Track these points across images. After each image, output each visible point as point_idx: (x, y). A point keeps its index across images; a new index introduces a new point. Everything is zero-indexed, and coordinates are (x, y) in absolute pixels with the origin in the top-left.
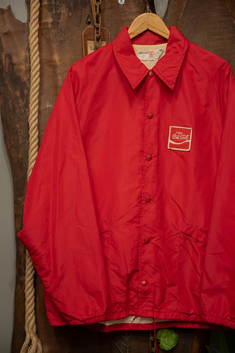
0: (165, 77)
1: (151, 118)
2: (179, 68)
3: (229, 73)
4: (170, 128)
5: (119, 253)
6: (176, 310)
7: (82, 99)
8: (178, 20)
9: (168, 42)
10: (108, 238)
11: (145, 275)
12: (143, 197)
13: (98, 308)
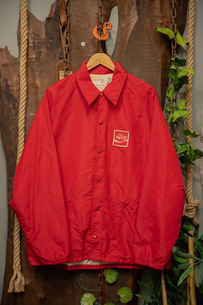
0: (111, 97)
1: (102, 124)
2: (120, 91)
3: (155, 95)
4: (115, 131)
5: (78, 216)
6: (117, 256)
7: (54, 111)
8: (121, 58)
9: (114, 73)
10: (70, 206)
11: (95, 231)
12: (95, 178)
13: (63, 253)
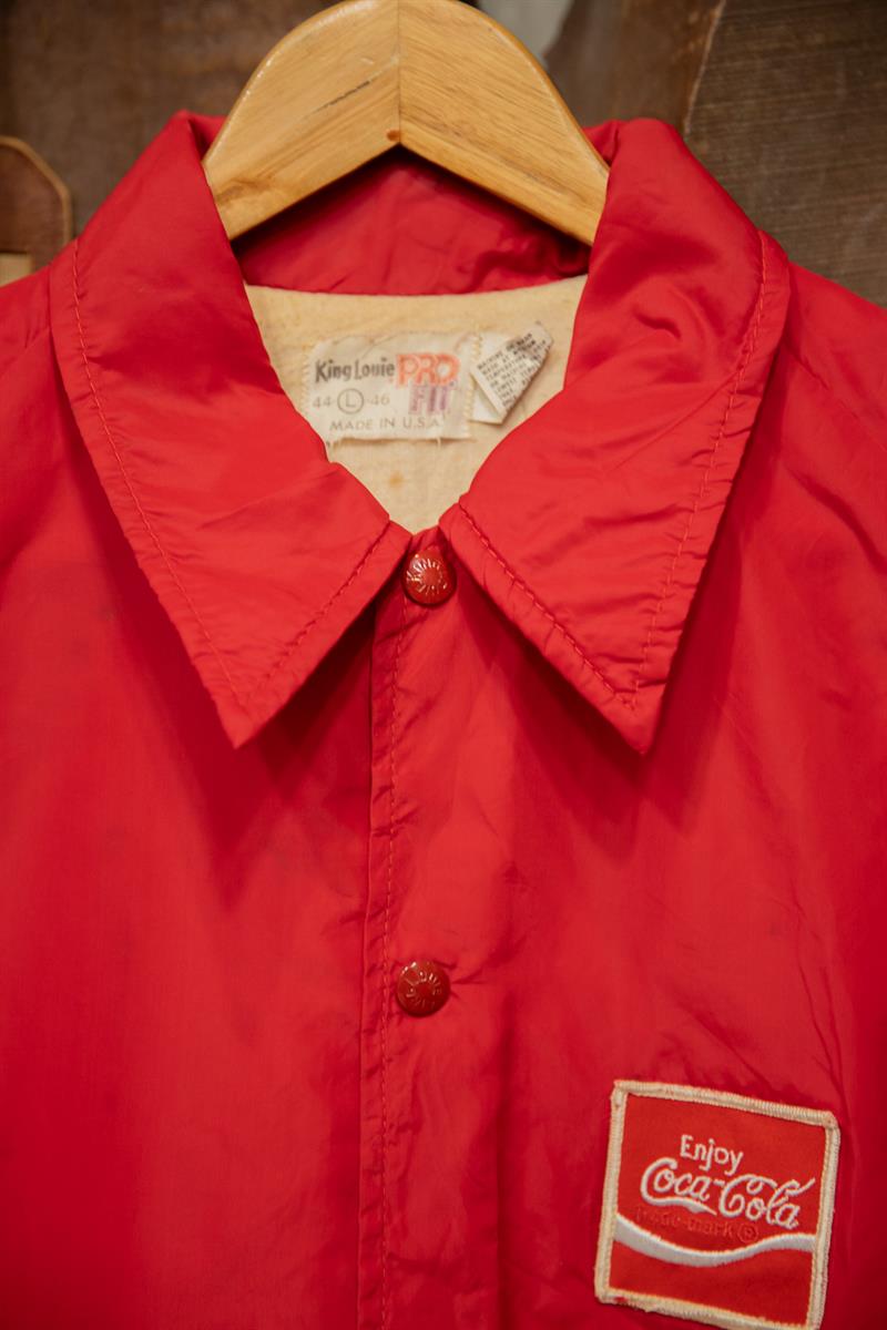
0: (560, 616)
1: (429, 1003)
2: (702, 529)
4: (619, 1098)
8: (687, 67)
9: (597, 265)
